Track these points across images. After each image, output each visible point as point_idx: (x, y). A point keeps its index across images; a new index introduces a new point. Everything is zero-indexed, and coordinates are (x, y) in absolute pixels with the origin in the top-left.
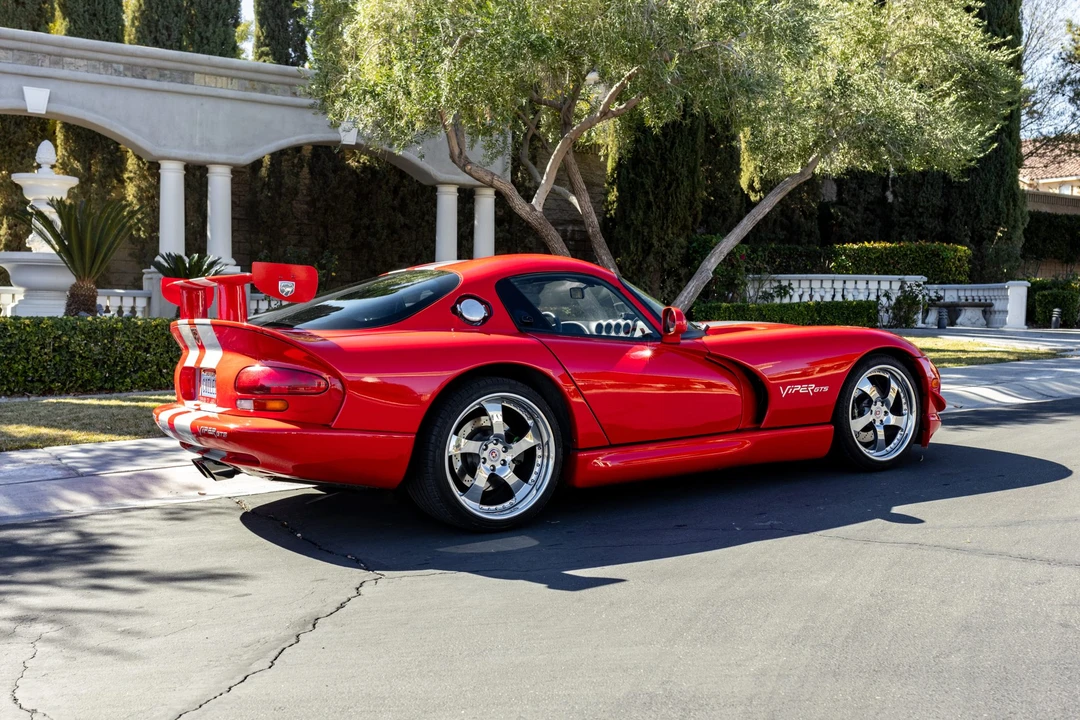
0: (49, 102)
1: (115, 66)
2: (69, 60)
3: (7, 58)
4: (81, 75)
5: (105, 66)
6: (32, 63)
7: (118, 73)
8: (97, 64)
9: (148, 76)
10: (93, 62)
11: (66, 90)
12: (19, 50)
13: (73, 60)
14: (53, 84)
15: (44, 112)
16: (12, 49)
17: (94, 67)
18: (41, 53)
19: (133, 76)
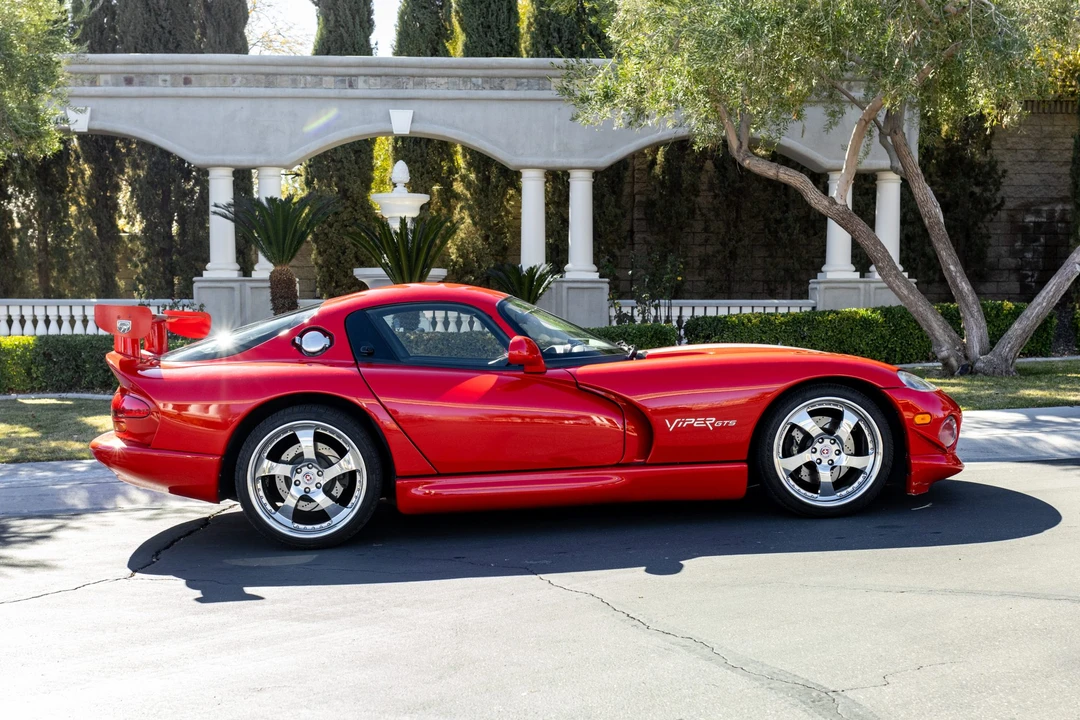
0: (412, 122)
1: (474, 80)
2: (430, 79)
3: (375, 84)
4: (442, 93)
5: (464, 82)
6: (398, 86)
7: (477, 87)
8: (457, 80)
9: (506, 87)
10: (453, 79)
11: (428, 110)
12: (386, 76)
13: (434, 79)
14: (416, 105)
15: (408, 133)
16: (379, 76)
17: (454, 84)
18: (405, 76)
19: (491, 88)
